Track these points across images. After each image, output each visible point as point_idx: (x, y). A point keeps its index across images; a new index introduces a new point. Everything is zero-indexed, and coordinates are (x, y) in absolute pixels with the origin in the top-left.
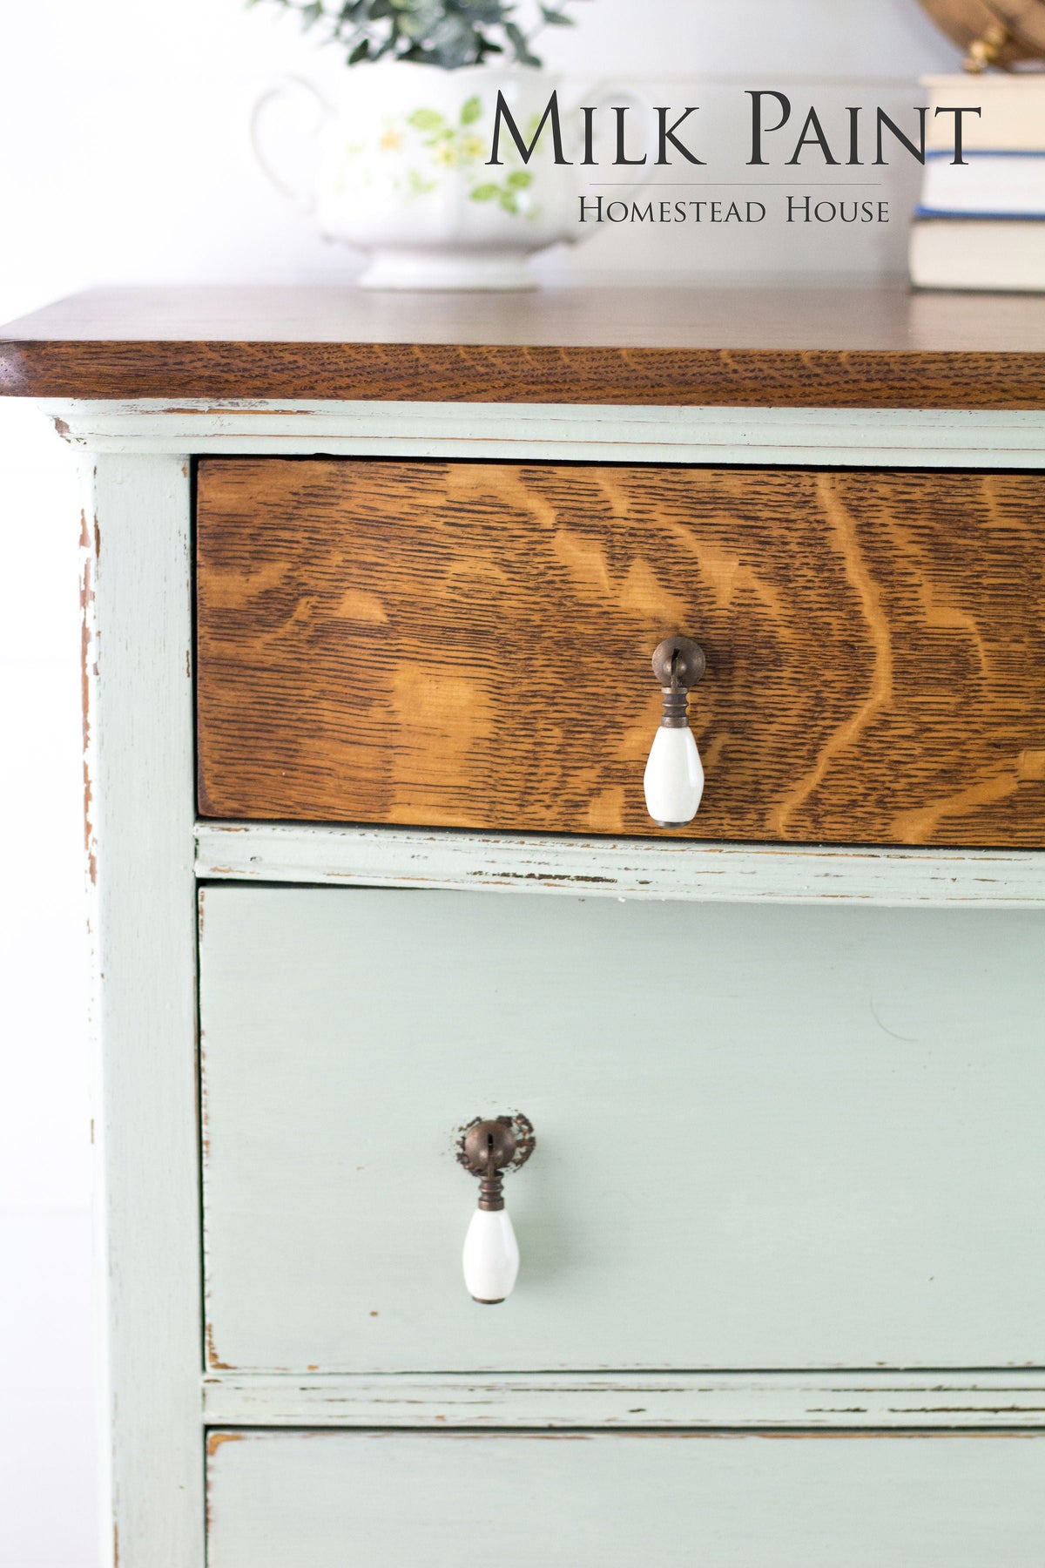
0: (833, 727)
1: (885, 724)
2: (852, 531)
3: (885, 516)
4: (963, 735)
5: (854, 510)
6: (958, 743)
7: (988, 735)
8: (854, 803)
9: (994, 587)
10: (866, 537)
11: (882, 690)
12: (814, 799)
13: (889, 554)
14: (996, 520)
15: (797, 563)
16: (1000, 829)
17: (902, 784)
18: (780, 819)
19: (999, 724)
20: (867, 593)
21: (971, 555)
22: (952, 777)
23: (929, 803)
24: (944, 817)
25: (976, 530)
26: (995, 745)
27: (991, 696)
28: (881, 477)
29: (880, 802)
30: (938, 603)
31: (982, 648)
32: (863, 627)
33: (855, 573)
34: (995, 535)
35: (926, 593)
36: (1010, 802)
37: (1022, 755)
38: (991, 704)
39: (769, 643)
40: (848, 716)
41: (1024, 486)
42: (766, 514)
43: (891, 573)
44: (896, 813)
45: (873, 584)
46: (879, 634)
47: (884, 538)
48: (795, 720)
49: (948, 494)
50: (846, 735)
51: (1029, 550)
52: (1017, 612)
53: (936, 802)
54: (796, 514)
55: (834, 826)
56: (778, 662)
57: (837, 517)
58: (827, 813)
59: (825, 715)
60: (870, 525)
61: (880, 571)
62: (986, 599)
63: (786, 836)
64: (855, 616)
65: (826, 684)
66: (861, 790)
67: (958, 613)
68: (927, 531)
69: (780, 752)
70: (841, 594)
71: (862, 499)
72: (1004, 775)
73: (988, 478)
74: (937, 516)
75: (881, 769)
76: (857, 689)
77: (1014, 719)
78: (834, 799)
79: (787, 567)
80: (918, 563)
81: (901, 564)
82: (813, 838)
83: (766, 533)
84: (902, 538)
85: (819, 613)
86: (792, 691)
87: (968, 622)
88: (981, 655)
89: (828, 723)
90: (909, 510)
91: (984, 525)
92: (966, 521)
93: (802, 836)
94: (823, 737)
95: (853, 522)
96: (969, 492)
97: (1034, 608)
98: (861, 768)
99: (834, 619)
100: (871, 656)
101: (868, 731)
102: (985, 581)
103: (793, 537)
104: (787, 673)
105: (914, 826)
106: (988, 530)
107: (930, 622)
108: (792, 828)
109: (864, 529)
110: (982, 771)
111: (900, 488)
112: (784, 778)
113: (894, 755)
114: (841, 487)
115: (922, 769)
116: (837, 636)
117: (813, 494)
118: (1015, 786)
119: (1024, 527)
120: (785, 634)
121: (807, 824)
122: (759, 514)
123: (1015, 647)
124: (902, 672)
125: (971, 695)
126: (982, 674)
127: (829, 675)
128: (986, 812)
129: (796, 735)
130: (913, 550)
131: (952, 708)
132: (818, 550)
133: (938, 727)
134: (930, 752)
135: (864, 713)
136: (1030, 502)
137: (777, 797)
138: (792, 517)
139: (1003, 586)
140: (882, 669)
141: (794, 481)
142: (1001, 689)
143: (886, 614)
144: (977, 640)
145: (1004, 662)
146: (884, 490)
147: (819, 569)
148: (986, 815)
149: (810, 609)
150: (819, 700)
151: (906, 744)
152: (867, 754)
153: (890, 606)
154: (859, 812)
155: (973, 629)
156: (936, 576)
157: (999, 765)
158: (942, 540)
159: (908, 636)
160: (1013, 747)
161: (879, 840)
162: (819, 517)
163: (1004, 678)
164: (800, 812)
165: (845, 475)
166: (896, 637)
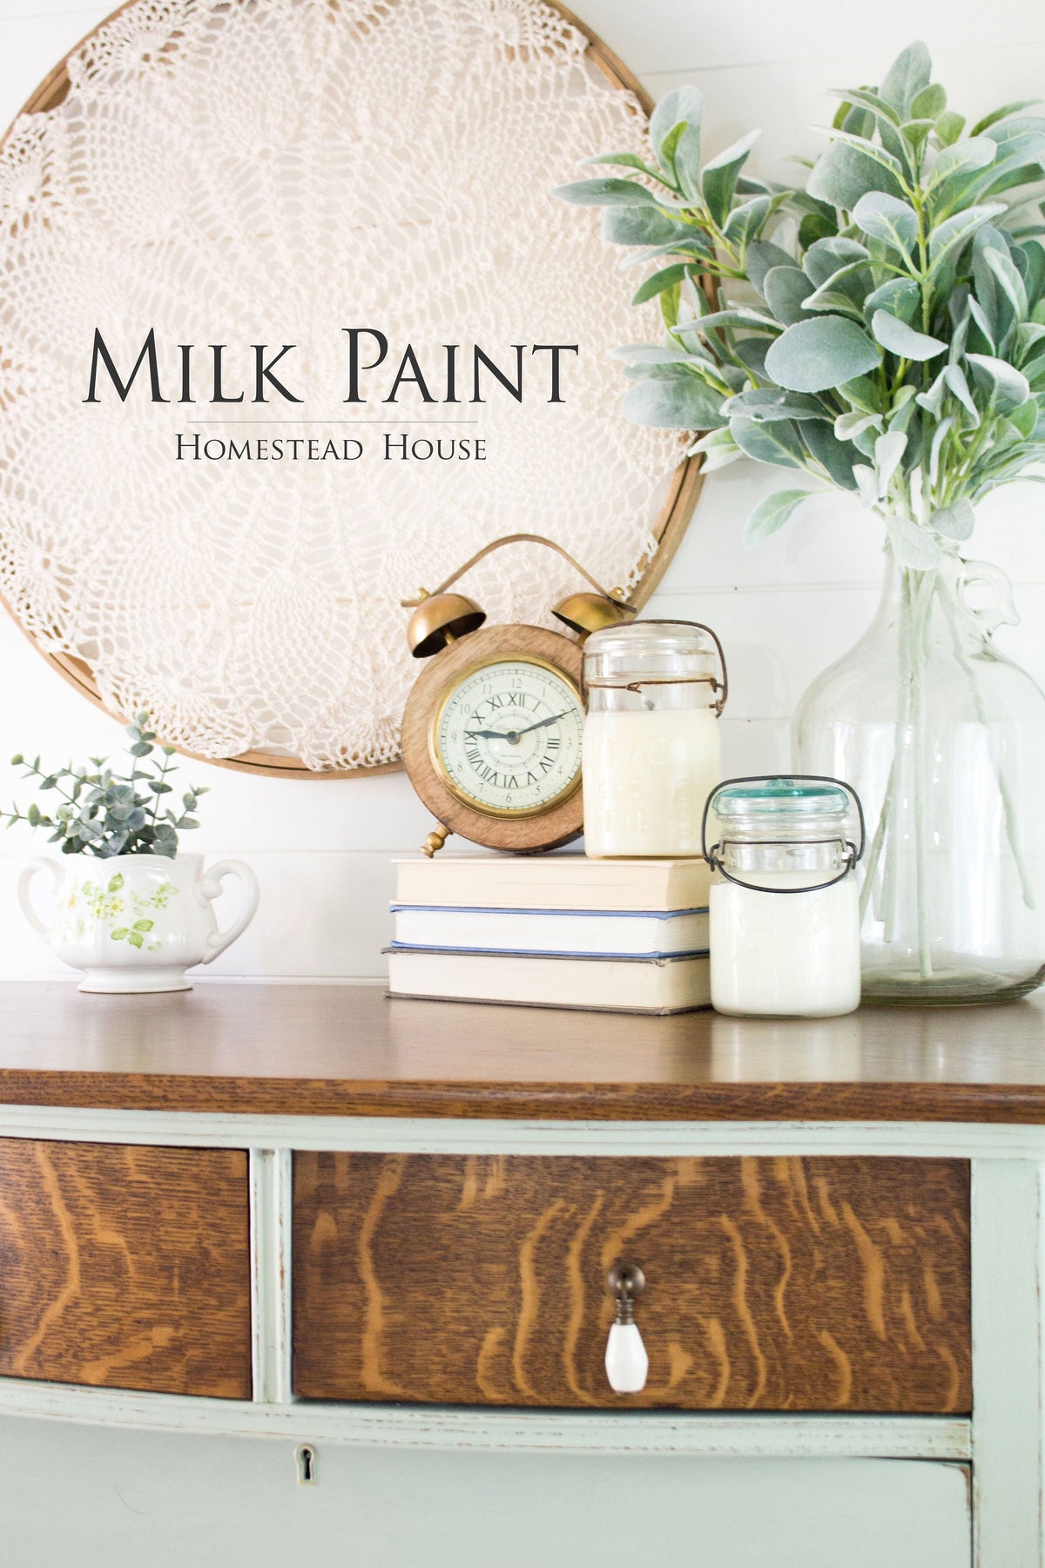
0: (47, 1305)
1: (76, 1305)
2: (55, 1179)
3: (72, 1170)
4: (120, 1314)
5: (55, 1165)
6: (118, 1320)
7: (134, 1315)
8: (60, 1356)
9: (136, 1219)
10: (63, 1184)
11: (73, 1285)
12: (38, 1351)
13: (75, 1194)
14: (135, 1176)
15: (26, 1198)
16: (143, 1378)
17: (86, 1345)
18: (20, 1364)
19: (141, 1308)
20: (64, 1218)
21: (121, 1198)
22: (114, 1341)
23: (102, 1357)
24: (112, 1368)
25: (123, 1181)
26: (139, 1322)
27: (135, 1290)
28: (70, 1145)
29: (75, 1356)
30: (103, 1228)
31: (129, 1258)
32: (62, 1241)
33: (58, 1207)
34: (134, 1185)
35: (97, 1221)
36: (148, 1360)
37: (154, 1329)
38: (136, 1295)
39: (12, 1248)
40: (56, 1298)
41: (149, 1154)
42: (10, 1166)
43: (76, 1207)
44: (84, 1364)
45: (65, 1212)
46: (71, 1246)
47: (73, 1184)
48: (27, 1299)
49: (107, 1158)
50: (55, 1311)
51: (153, 1195)
52: (148, 1236)
53: (107, 1358)
54: (25, 1167)
55: (51, 1370)
56: (17, 1261)
57: (47, 1170)
58: (46, 1361)
59: (45, 1296)
60: (64, 1176)
61: (71, 1206)
62: (131, 1226)
63: (24, 1374)
64: (58, 1234)
65: (44, 1276)
66: (64, 1347)
67: (115, 1234)
68: (95, 1181)
69: (20, 1320)
70: (50, 1221)
71: (58, 1159)
72: (143, 1343)
73: (129, 1148)
74: (101, 1171)
75: (75, 1334)
76: (59, 1282)
77: (149, 1306)
78: (50, 1352)
79: (20, 1201)
80: (92, 1201)
81: (82, 1202)
82: (39, 1376)
83: (9, 1178)
84: (81, 1183)
85: (39, 1231)
86: (25, 1280)
87: (120, 1240)
88: (129, 1262)
89: (45, 1302)
90: (85, 1167)
91: (128, 1178)
92: (116, 1175)
93: (32, 1375)
94: (42, 1310)
95: (55, 1173)
96: (118, 1156)
97: (158, 1233)
98: (64, 1332)
99: (46, 1234)
100: (67, 1259)
101: (67, 1308)
102: (130, 1215)
103: (24, 1181)
104: (22, 1269)
105: (93, 1372)
106: (130, 1182)
107: (100, 1240)
108: (26, 1369)
109: (61, 1178)
110: (132, 1339)
111: (81, 1153)
112: (23, 1335)
113: (82, 1325)
114: (48, 1151)
115: (98, 1335)
116: (49, 1247)
117: (33, 1155)
118: (150, 1350)
119: (149, 1180)
120: (21, 1243)
121: (36, 1367)
122: (5, 1166)
123: (148, 1258)
124: (84, 1272)
125: (124, 1289)
126: (130, 1275)
127: (45, 1271)
128: (135, 1366)
129: (27, 1308)
130: (89, 1192)
131: (113, 1296)
132: (37, 1190)
133: (107, 1308)
134: (102, 1325)
135: (65, 1296)
136: (153, 1165)
137: (19, 1348)
138: (23, 1168)
139: (139, 1219)
140: (74, 1269)
141: (23, 1146)
142: (141, 1285)
143: (75, 1233)
144: (126, 1252)
145: (142, 1268)
146: (71, 1154)
147: (38, 1203)
148: (135, 1368)
149: (34, 1228)
150: (40, 1287)
151: (89, 1318)
152: (66, 1323)
153: (78, 1228)
154: (64, 1361)
155: (124, 1245)
156: (103, 1210)
157: (141, 1336)
158: (104, 1187)
159: (88, 1248)
160: (149, 1324)
161: (75, 1380)
162: (37, 1170)
163: (142, 1278)
164: (31, 1359)
165: (50, 1144)
166: (82, 1248)
